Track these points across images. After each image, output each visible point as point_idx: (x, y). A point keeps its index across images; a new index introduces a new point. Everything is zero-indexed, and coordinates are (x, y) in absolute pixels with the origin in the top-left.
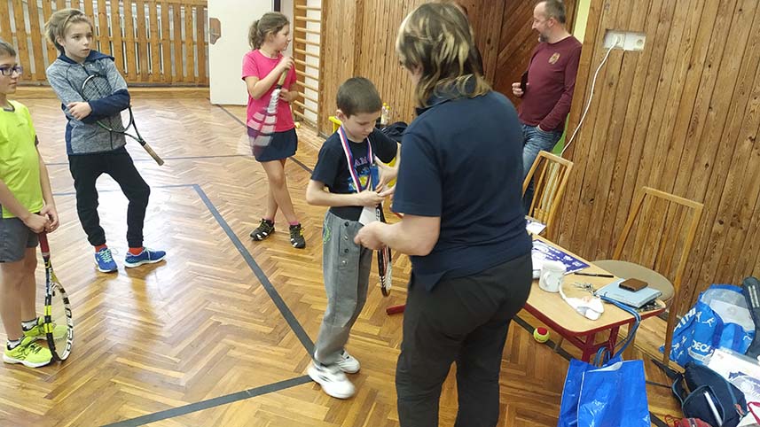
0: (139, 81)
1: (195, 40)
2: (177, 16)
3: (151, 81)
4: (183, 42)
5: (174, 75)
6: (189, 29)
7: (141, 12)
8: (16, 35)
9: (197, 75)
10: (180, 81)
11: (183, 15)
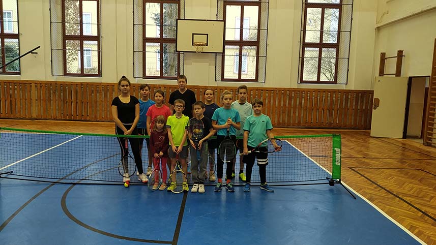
0: (327, 126)
1: (354, 107)
2: (347, 97)
3: (332, 127)
4: (348, 109)
5: (342, 123)
6: (351, 103)
7: (332, 97)
8: (283, 107)
9: (352, 124)
10: (345, 126)
11: (349, 97)
